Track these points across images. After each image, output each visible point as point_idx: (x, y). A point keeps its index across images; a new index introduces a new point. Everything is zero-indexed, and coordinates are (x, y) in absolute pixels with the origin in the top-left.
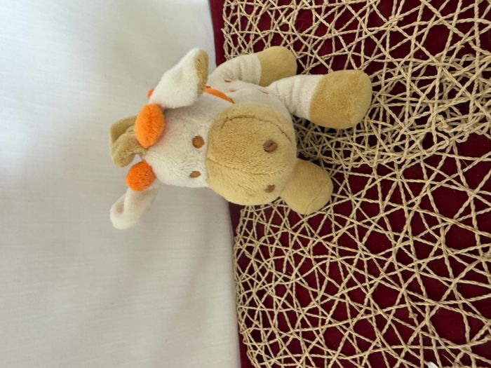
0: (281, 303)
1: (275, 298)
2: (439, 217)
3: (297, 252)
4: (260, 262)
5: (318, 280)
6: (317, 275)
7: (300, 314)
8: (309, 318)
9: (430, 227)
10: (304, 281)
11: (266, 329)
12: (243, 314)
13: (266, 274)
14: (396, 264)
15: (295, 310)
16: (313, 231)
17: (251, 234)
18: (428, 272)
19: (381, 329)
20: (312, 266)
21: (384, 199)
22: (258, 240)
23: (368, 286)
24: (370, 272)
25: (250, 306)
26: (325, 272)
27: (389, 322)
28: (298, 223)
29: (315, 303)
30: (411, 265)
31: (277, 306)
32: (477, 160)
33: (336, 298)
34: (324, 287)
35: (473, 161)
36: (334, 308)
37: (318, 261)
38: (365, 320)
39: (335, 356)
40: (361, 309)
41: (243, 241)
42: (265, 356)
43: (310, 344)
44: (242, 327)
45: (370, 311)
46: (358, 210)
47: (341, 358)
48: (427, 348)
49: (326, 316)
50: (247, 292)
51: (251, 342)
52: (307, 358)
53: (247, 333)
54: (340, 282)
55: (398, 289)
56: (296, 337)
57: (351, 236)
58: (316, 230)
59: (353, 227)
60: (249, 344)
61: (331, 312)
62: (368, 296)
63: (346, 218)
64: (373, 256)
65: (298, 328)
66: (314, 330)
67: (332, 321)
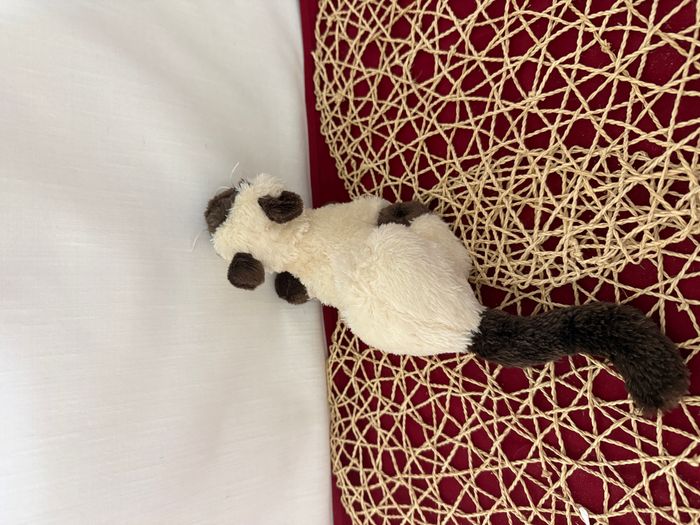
0: (388, 438)
1: (380, 432)
2: (587, 358)
3: (411, 374)
4: (363, 382)
5: (434, 415)
6: (432, 409)
7: (410, 456)
8: (420, 462)
9: (577, 367)
10: (416, 413)
11: (366, 470)
12: (338, 448)
13: (370, 399)
14: (532, 408)
15: (404, 450)
17: (351, 344)
18: (569, 424)
19: (508, 485)
20: (428, 397)
22: (360, 352)
24: (499, 414)
25: (347, 438)
26: (444, 406)
27: (518, 478)
29: (430, 444)
30: (549, 413)
31: (382, 443)
32: (639, 292)
33: (456, 442)
34: (442, 426)
35: (634, 293)
36: (453, 453)
37: (436, 391)
38: (491, 472)
39: (451, 512)
40: (486, 458)
41: (340, 351)
42: (363, 504)
43: (421, 494)
44: (335, 465)
45: (496, 462)
47: (458, 515)
48: (559, 512)
49: (442, 461)
50: (345, 419)
51: (346, 484)
52: (416, 511)
53: (342, 473)
54: (462, 422)
55: (532, 440)
56: (404, 483)
57: (480, 366)
60: (344, 488)
61: (449, 458)
62: (497, 444)
64: (505, 396)
65: (407, 473)
66: (427, 478)
67: (450, 469)
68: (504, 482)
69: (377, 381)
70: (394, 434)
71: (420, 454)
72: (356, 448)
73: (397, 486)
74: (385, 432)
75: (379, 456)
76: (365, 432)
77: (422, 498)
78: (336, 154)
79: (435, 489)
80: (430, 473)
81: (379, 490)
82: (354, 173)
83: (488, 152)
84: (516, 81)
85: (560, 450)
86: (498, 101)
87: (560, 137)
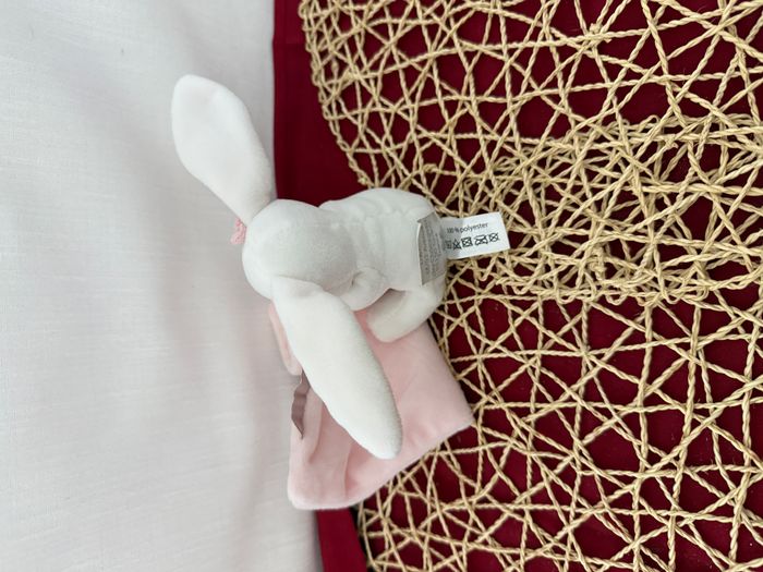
0: (405, 479)
2: (748, 455)
5: (480, 469)
6: (480, 460)
7: (433, 510)
8: (448, 522)
10: (454, 459)
14: (636, 499)
15: (427, 501)
16: (492, 385)
18: (691, 534)
20: (476, 445)
21: (650, 381)
23: (572, 514)
24: (581, 494)
26: (498, 462)
28: (466, 358)
29: (466, 504)
30: (664, 513)
33: (507, 511)
34: (489, 486)
36: (499, 523)
37: (490, 439)
38: (551, 561)
40: (548, 542)
43: (440, 560)
46: (591, 381)
49: (480, 529)
54: (522, 489)
55: (626, 539)
56: (417, 541)
57: (566, 423)
58: (497, 385)
59: (574, 408)
61: (492, 529)
62: (568, 529)
63: (564, 386)
64: (596, 472)
65: (425, 529)
66: (453, 544)
67: (490, 541)
71: (450, 511)
73: (406, 542)
75: (389, 499)
77: (440, 566)
78: (314, 49)
79: (461, 559)
80: (460, 538)
82: (334, 81)
85: (667, 564)
86: (546, 29)
87: (618, 103)
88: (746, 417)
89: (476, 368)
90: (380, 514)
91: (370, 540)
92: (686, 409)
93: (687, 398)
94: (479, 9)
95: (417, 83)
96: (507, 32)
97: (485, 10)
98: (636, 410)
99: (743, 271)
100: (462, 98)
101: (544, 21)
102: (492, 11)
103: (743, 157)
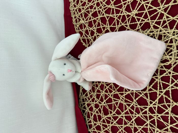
29: (110, 115)
55: (146, 121)
56: (100, 125)
57: (132, 96)
59: (133, 92)
61: (116, 121)
62: (133, 120)
64: (139, 106)
65: (101, 122)
66: (108, 125)
68: (134, 131)
69: (95, 93)
70: (98, 110)
71: (107, 117)
72: (86, 112)
73: (97, 125)
74: (96, 109)
75: (93, 115)
76: (89, 107)
77: (105, 130)
78: (73, 16)
79: (110, 128)
80: (109, 123)
81: (91, 125)
83: (118, 26)
84: (130, 6)
85: (155, 126)
86: (124, 11)
87: (140, 26)
88: (170, 92)
89: (111, 85)
90: (91, 119)
91: (89, 125)
92: (158, 91)
93: (158, 89)
94: (109, 7)
95: (96, 23)
96: (116, 12)
97: (111, 7)
98: (147, 92)
99: (168, 61)
100: (106, 26)
101: (124, 9)
102: (112, 7)
103: (167, 37)
